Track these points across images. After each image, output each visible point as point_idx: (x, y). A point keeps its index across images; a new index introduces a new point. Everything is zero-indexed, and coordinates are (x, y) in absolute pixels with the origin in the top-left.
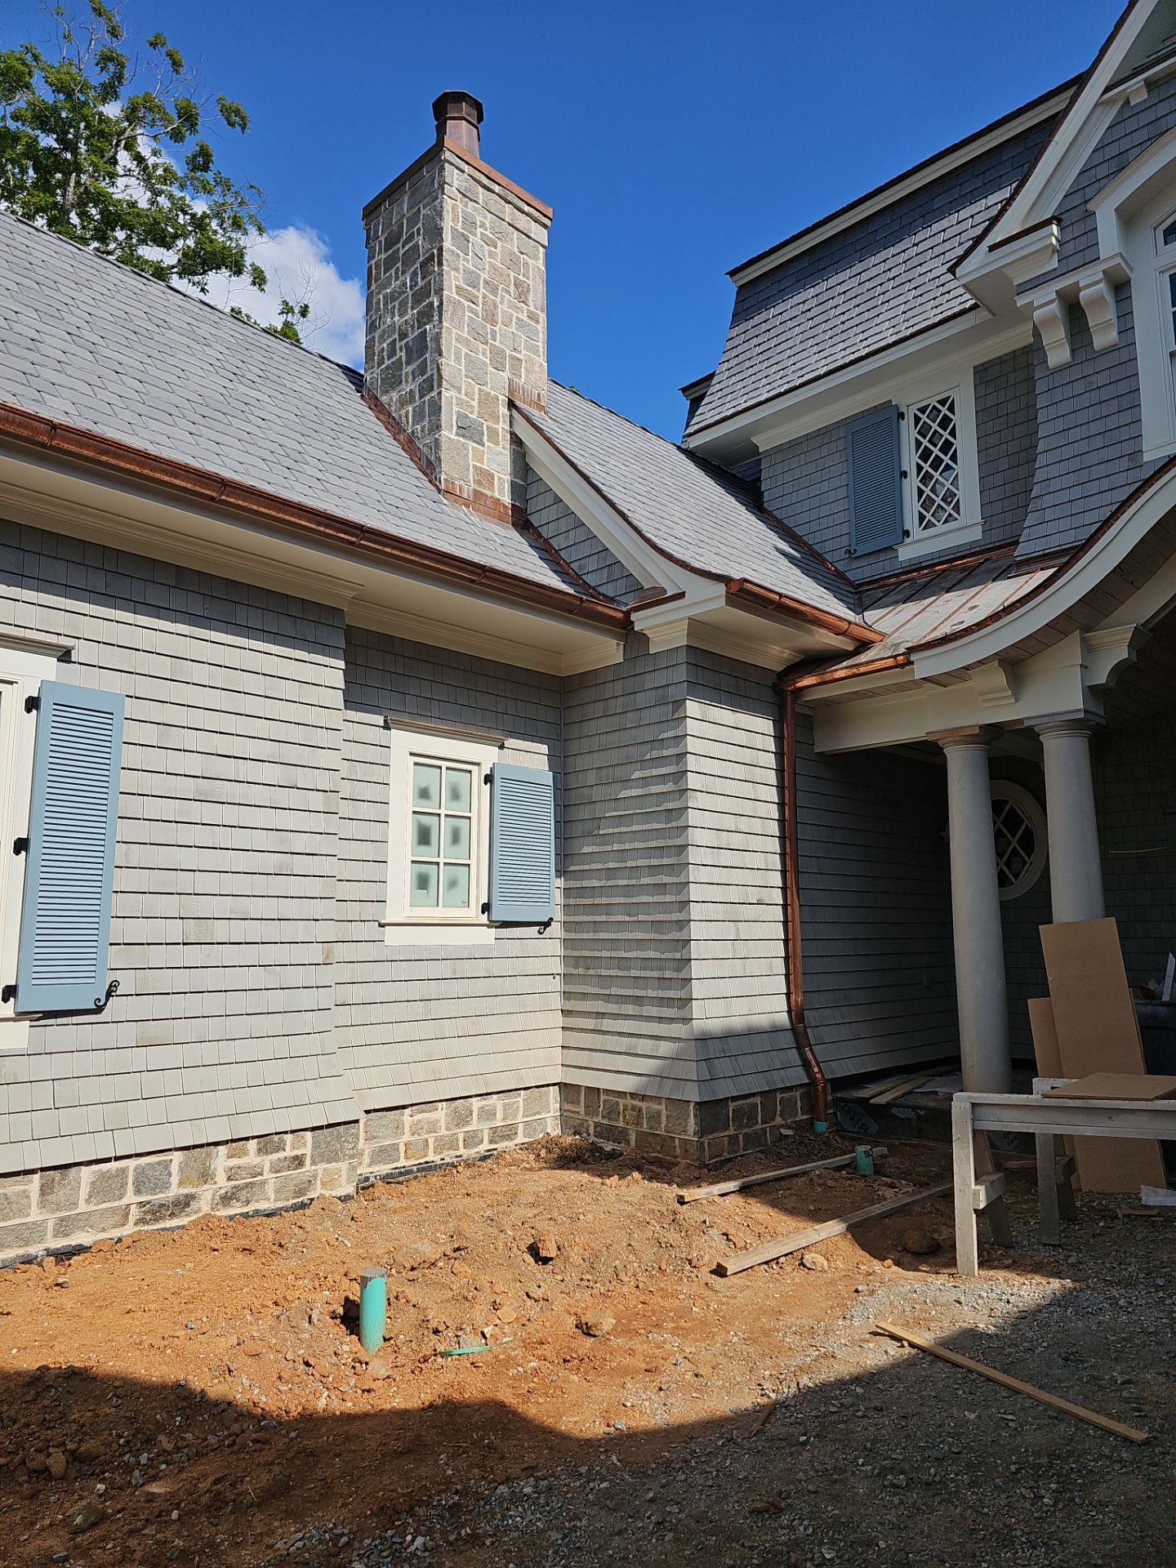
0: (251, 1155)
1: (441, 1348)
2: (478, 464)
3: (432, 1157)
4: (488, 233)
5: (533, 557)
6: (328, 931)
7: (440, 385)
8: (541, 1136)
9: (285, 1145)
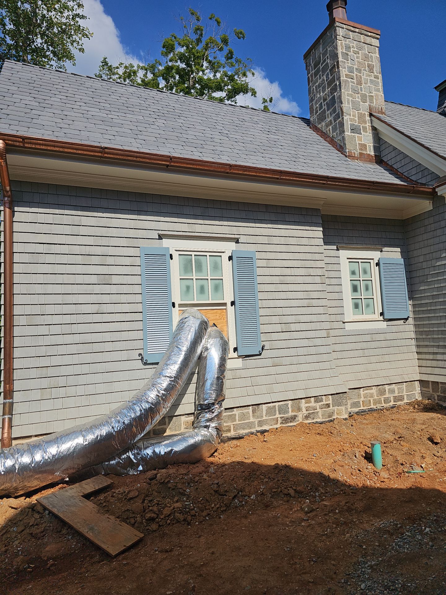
0: (312, 403)
1: (406, 470)
2: (360, 142)
3: (372, 406)
4: (355, 49)
5: (387, 174)
6: (327, 326)
7: (342, 115)
8: (414, 400)
9: (323, 400)
